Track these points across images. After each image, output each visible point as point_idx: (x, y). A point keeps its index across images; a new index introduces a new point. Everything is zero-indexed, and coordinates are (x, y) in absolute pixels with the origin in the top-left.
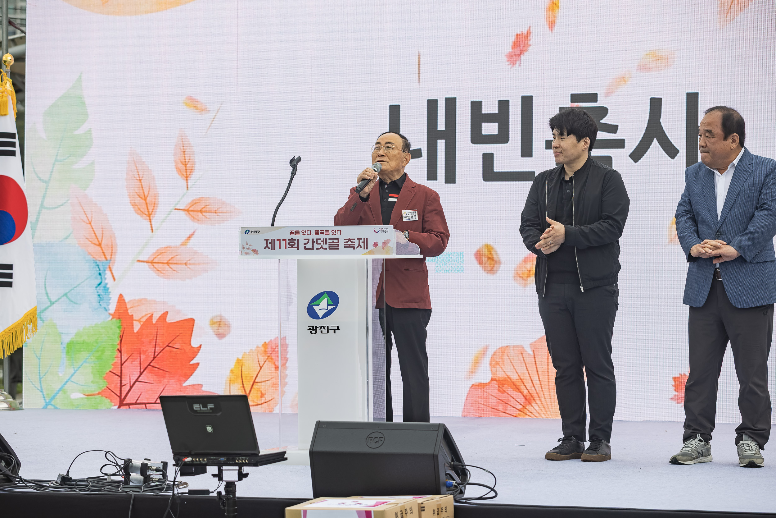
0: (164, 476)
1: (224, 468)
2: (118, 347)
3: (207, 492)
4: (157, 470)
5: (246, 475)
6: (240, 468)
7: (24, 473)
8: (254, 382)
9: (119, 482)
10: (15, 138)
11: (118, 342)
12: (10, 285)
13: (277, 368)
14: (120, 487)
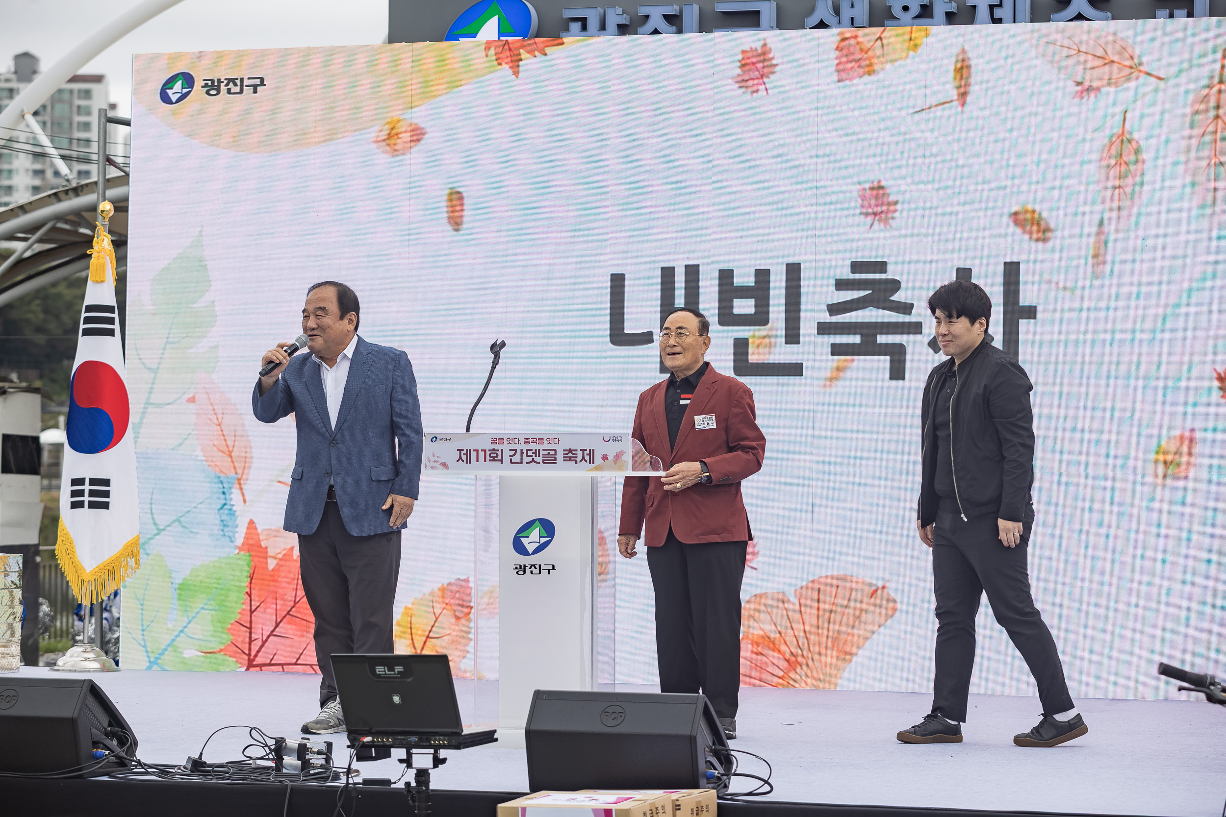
0: (328, 759)
1: (414, 751)
2: (247, 589)
3: (388, 782)
4: (319, 753)
5: (444, 761)
6: (436, 752)
7: (143, 754)
8: (428, 637)
9: (268, 768)
10: (114, 312)
11: (248, 582)
12: (106, 506)
13: (458, 618)
14: (270, 774)
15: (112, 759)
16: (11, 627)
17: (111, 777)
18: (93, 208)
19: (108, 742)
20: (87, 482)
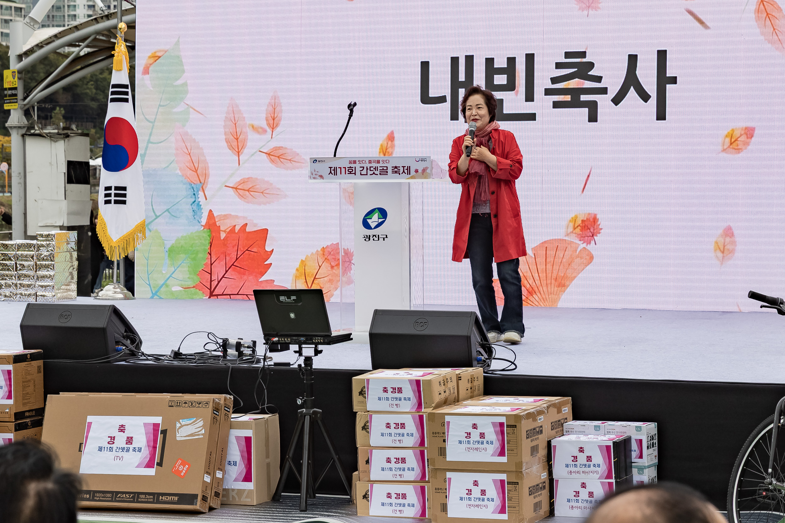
0: (254, 351)
1: (303, 346)
2: (209, 251)
3: (289, 364)
4: (248, 347)
5: (321, 352)
6: (316, 346)
7: (145, 349)
8: (315, 278)
9: (219, 356)
10: (128, 88)
11: (209, 247)
12: (124, 202)
13: (332, 267)
14: (219, 360)
15: (128, 352)
16: (71, 274)
17: (126, 362)
18: (115, 27)
19: (124, 341)
20: (113, 188)
